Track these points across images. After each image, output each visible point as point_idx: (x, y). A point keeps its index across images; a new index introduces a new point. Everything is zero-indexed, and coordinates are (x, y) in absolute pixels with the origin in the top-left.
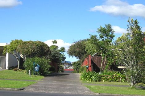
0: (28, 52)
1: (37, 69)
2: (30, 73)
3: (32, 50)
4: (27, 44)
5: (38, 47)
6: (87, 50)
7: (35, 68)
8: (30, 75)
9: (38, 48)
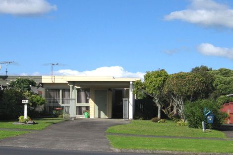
0: (188, 91)
1: (210, 119)
2: (203, 126)
3: (194, 88)
4: (185, 78)
5: (203, 83)
6: (217, 85)
7: (208, 117)
8: (204, 129)
9: (203, 85)
